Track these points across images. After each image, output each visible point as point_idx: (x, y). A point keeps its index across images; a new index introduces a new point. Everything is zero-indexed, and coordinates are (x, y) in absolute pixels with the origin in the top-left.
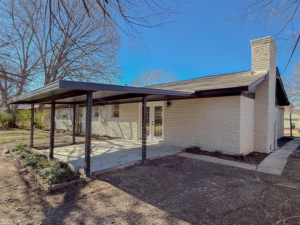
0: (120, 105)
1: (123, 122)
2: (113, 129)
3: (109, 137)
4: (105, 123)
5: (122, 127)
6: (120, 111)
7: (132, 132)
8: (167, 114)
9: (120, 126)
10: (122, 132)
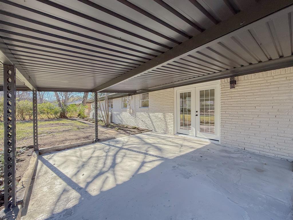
0: (150, 93)
1: (153, 112)
2: (142, 121)
3: (138, 129)
4: (133, 114)
5: (153, 118)
6: (149, 100)
7: (166, 124)
8: (228, 99)
9: (151, 117)
10: (153, 124)
